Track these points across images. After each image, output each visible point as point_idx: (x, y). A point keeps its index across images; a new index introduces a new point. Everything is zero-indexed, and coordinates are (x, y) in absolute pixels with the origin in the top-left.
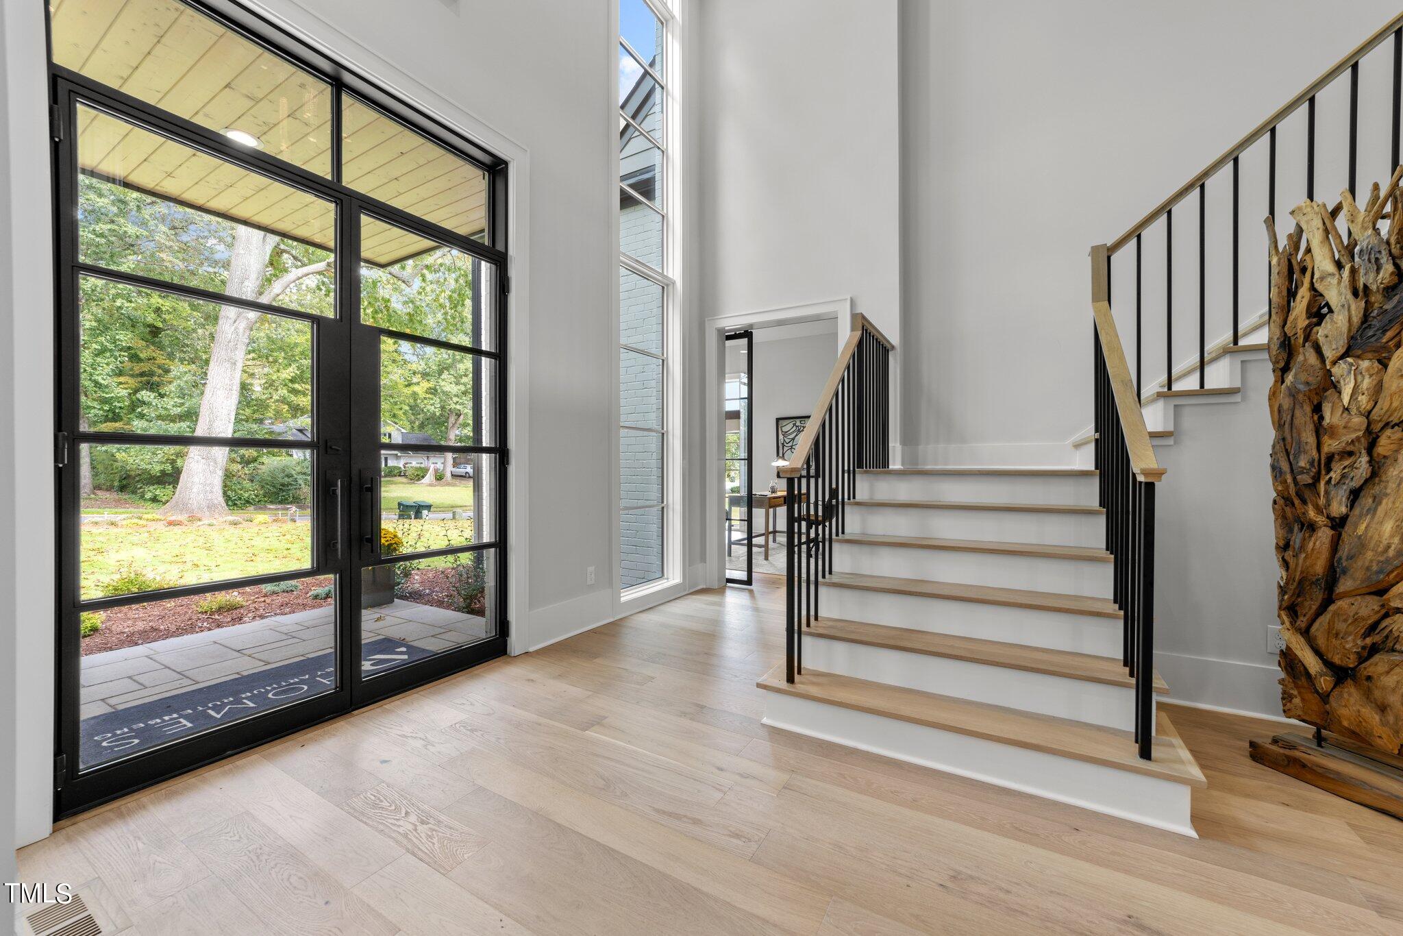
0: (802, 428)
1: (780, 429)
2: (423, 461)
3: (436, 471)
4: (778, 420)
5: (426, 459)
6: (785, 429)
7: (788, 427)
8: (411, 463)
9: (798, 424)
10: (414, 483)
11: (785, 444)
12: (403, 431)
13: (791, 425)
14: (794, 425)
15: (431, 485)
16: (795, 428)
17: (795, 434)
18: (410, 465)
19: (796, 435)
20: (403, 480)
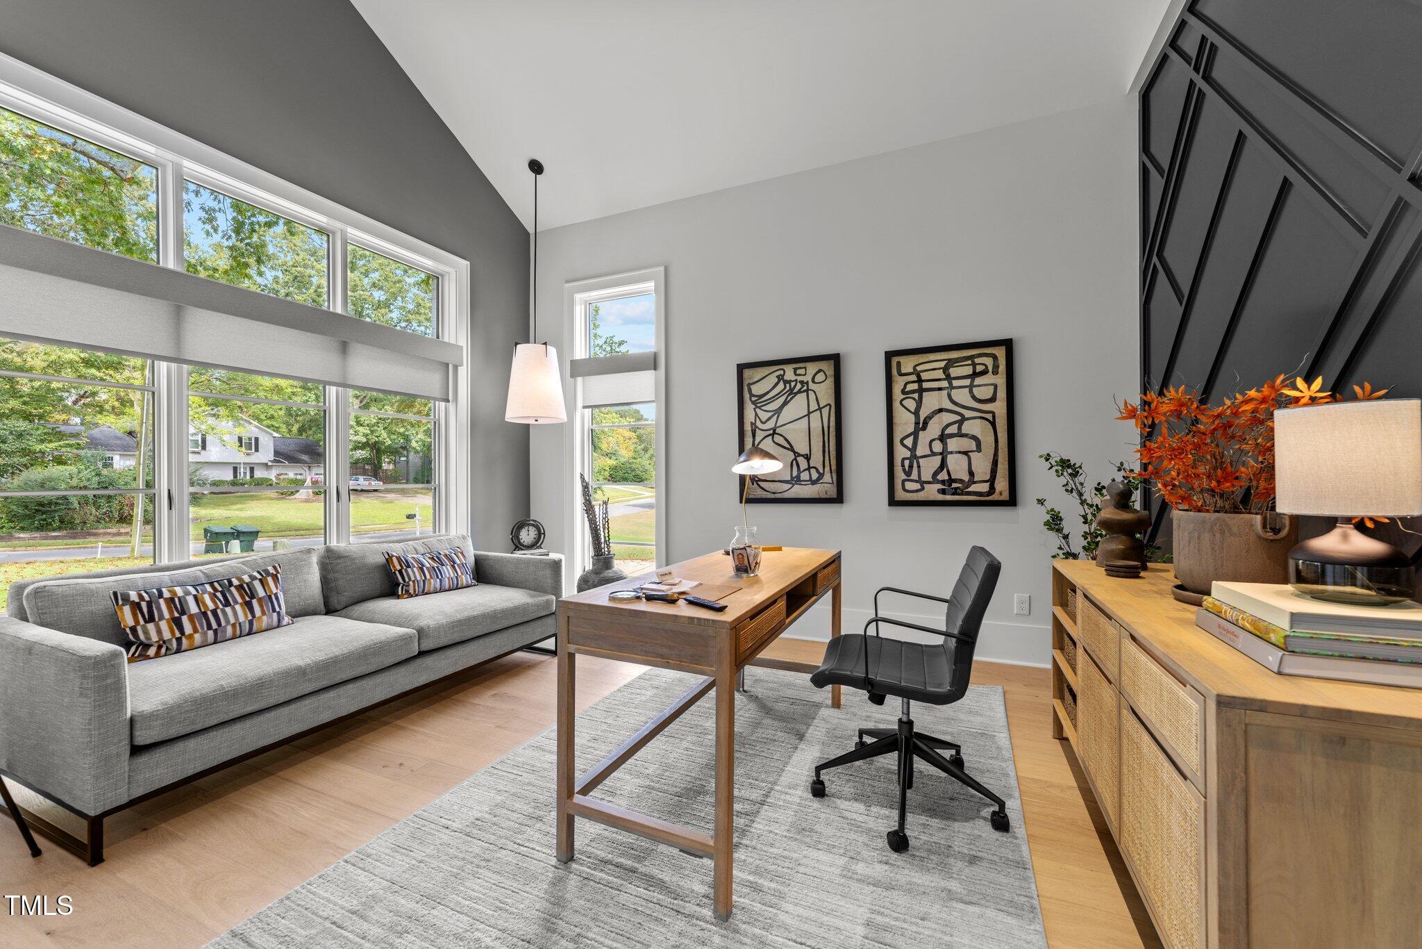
0: (799, 386)
1: (746, 388)
2: (302, 472)
3: (315, 483)
4: (741, 368)
5: (306, 469)
6: (756, 390)
7: (764, 384)
8: (286, 474)
9: (789, 375)
10: (284, 498)
11: (759, 424)
12: (276, 434)
13: (773, 379)
14: (780, 378)
15: (307, 501)
16: (781, 385)
17: (782, 399)
18: (285, 477)
19: (785, 403)
20: (272, 493)
